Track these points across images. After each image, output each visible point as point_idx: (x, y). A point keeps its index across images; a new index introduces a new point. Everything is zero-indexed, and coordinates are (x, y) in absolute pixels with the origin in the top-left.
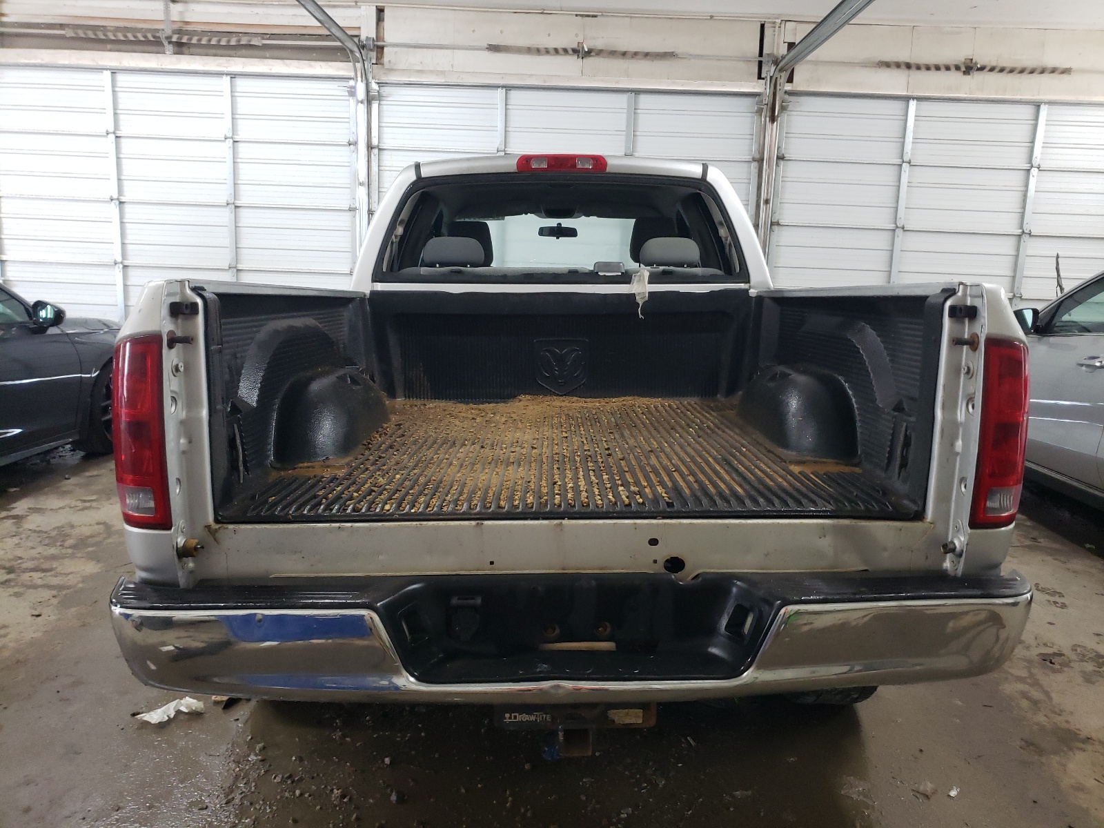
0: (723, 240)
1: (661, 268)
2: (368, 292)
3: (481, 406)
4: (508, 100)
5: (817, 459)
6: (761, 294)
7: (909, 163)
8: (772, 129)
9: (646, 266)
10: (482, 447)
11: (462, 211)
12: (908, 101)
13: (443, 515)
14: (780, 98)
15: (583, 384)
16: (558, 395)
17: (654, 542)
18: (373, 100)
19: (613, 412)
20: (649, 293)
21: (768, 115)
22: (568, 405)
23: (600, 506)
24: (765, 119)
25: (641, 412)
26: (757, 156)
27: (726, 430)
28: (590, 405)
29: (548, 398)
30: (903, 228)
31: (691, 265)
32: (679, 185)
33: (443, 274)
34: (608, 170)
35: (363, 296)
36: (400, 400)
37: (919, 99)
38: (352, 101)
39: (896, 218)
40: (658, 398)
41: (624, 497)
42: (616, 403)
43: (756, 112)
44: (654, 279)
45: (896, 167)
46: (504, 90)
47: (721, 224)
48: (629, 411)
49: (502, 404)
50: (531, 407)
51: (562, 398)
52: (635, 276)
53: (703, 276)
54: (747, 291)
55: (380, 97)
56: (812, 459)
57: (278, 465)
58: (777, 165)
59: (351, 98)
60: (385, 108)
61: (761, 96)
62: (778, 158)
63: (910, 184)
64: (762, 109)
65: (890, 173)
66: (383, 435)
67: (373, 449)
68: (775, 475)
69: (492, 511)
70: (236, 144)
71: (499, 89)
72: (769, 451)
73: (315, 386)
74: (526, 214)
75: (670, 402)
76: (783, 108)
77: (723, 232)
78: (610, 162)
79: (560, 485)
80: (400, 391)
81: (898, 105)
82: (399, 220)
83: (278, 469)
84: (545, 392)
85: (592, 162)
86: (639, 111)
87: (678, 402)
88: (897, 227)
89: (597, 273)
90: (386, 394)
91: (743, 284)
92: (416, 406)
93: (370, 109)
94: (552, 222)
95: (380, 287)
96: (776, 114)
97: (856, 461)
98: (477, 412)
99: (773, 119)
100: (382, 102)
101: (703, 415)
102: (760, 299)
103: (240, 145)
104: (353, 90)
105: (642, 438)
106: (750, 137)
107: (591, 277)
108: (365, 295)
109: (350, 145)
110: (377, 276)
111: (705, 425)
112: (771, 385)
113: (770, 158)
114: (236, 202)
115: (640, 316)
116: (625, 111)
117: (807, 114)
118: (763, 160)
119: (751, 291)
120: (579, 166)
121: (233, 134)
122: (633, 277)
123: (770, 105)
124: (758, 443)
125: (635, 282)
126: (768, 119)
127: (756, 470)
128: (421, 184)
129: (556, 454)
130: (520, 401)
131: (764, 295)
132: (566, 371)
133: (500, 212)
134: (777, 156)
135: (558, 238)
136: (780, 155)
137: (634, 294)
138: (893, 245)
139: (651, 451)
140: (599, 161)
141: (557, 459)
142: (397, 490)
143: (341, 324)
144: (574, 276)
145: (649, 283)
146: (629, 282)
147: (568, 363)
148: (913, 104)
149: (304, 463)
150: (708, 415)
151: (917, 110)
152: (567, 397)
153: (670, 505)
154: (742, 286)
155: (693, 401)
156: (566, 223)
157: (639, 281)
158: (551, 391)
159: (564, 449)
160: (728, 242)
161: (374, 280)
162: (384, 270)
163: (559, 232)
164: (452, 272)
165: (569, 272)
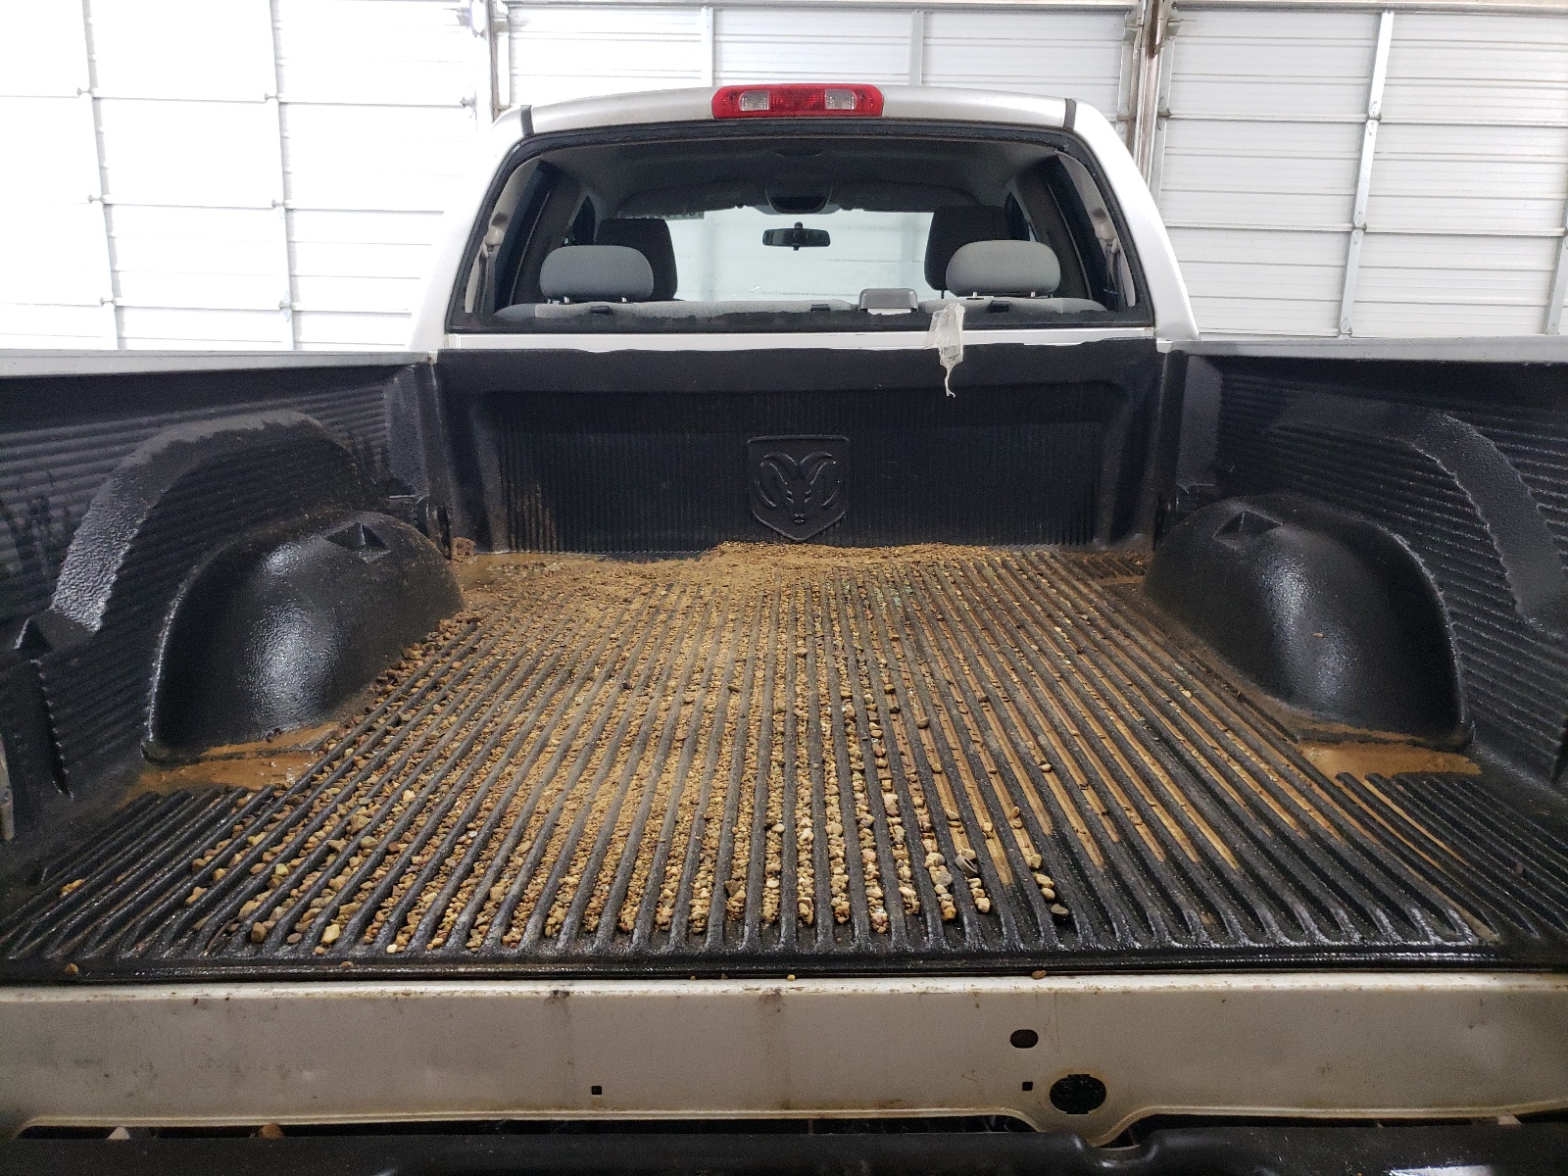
0: (1103, 245)
1: (987, 299)
2: (434, 353)
3: (649, 567)
4: (718, 27)
5: (1365, 731)
6: (1175, 348)
7: (1379, 120)
8: (1150, 68)
9: (958, 295)
10: (626, 687)
11: (628, 201)
12: (1379, 15)
13: (465, 961)
14: (1166, 13)
15: (840, 521)
16: (793, 542)
17: (1024, 1039)
18: (499, 30)
19: (898, 580)
20: (966, 348)
21: (1144, 43)
22: (812, 561)
23: (882, 929)
24: (1140, 51)
25: (951, 579)
26: (1125, 113)
27: (1134, 633)
28: (854, 562)
29: (776, 548)
30: (1364, 229)
31: (1041, 293)
32: (1021, 141)
33: (578, 317)
34: (885, 114)
35: (423, 360)
36: (499, 554)
37: (1399, 10)
38: (466, 31)
39: (1353, 214)
40: (980, 545)
41: (940, 888)
42: (902, 558)
43: (1125, 40)
44: (973, 321)
45: (1356, 127)
46: (711, 9)
47: (1099, 214)
48: (927, 578)
49: (690, 561)
50: (741, 569)
51: (800, 548)
52: (937, 315)
53: (1067, 314)
54: (1152, 343)
55: (510, 26)
56: (1351, 730)
57: (164, 753)
58: (1158, 128)
59: (464, 28)
60: (517, 44)
61: (1133, 12)
62: (1160, 116)
63: (1378, 156)
64: (1135, 33)
65: (1345, 137)
66: (433, 652)
67: (393, 696)
68: (1283, 785)
69: (598, 950)
70: (283, 106)
71: (703, 10)
72: (1241, 698)
73: (279, 561)
74: (740, 206)
75: (1004, 555)
76: (1169, 32)
77: (1103, 230)
78: (889, 97)
79: (781, 834)
80: (499, 534)
81: (1360, 23)
82: (494, 215)
83: (162, 764)
84: (769, 536)
85: (854, 97)
86: (931, 41)
87: (1019, 554)
88: (1354, 228)
89: (866, 310)
90: (473, 543)
91: (1142, 329)
92: (526, 567)
93: (496, 45)
94: (787, 221)
95: (461, 342)
96: (1158, 42)
97: (1457, 738)
98: (637, 581)
99: (1152, 51)
100: (515, 35)
101: (1074, 588)
102: (1179, 358)
103: (288, 108)
104: (466, 14)
105: (961, 656)
106: (1112, 81)
107: (855, 319)
108: (430, 359)
109: (464, 105)
110: (455, 321)
111: (1085, 617)
112: (1232, 545)
113: (1145, 116)
114: (287, 201)
115: (948, 392)
116: (909, 41)
117: (1209, 40)
118: (1135, 120)
119: (1159, 341)
120: (830, 105)
121: (279, 91)
122: (934, 317)
123: (1146, 28)
124: (1209, 671)
125: (939, 324)
126: (1144, 50)
127: (1236, 768)
128: (532, 146)
129: (780, 711)
130: (723, 553)
131: (1188, 350)
132: (808, 496)
133: (694, 204)
134: (1158, 112)
135: (796, 248)
136: (1164, 111)
137: (935, 352)
138: (1346, 258)
139: (987, 700)
140: (869, 97)
141: (780, 729)
142: (388, 852)
143: (378, 415)
144: (821, 318)
145: (965, 328)
146: (926, 328)
147: (812, 482)
148: (1388, 18)
149: (222, 745)
150: (1081, 587)
151: (1395, 29)
152: (810, 546)
153: (1064, 924)
154: (1141, 332)
155: (1046, 550)
156: (811, 221)
157: (946, 325)
158: (779, 534)
159: (797, 696)
160: (1113, 249)
161: (450, 329)
162: (469, 309)
163: (798, 238)
164: (593, 311)
165: (812, 310)
